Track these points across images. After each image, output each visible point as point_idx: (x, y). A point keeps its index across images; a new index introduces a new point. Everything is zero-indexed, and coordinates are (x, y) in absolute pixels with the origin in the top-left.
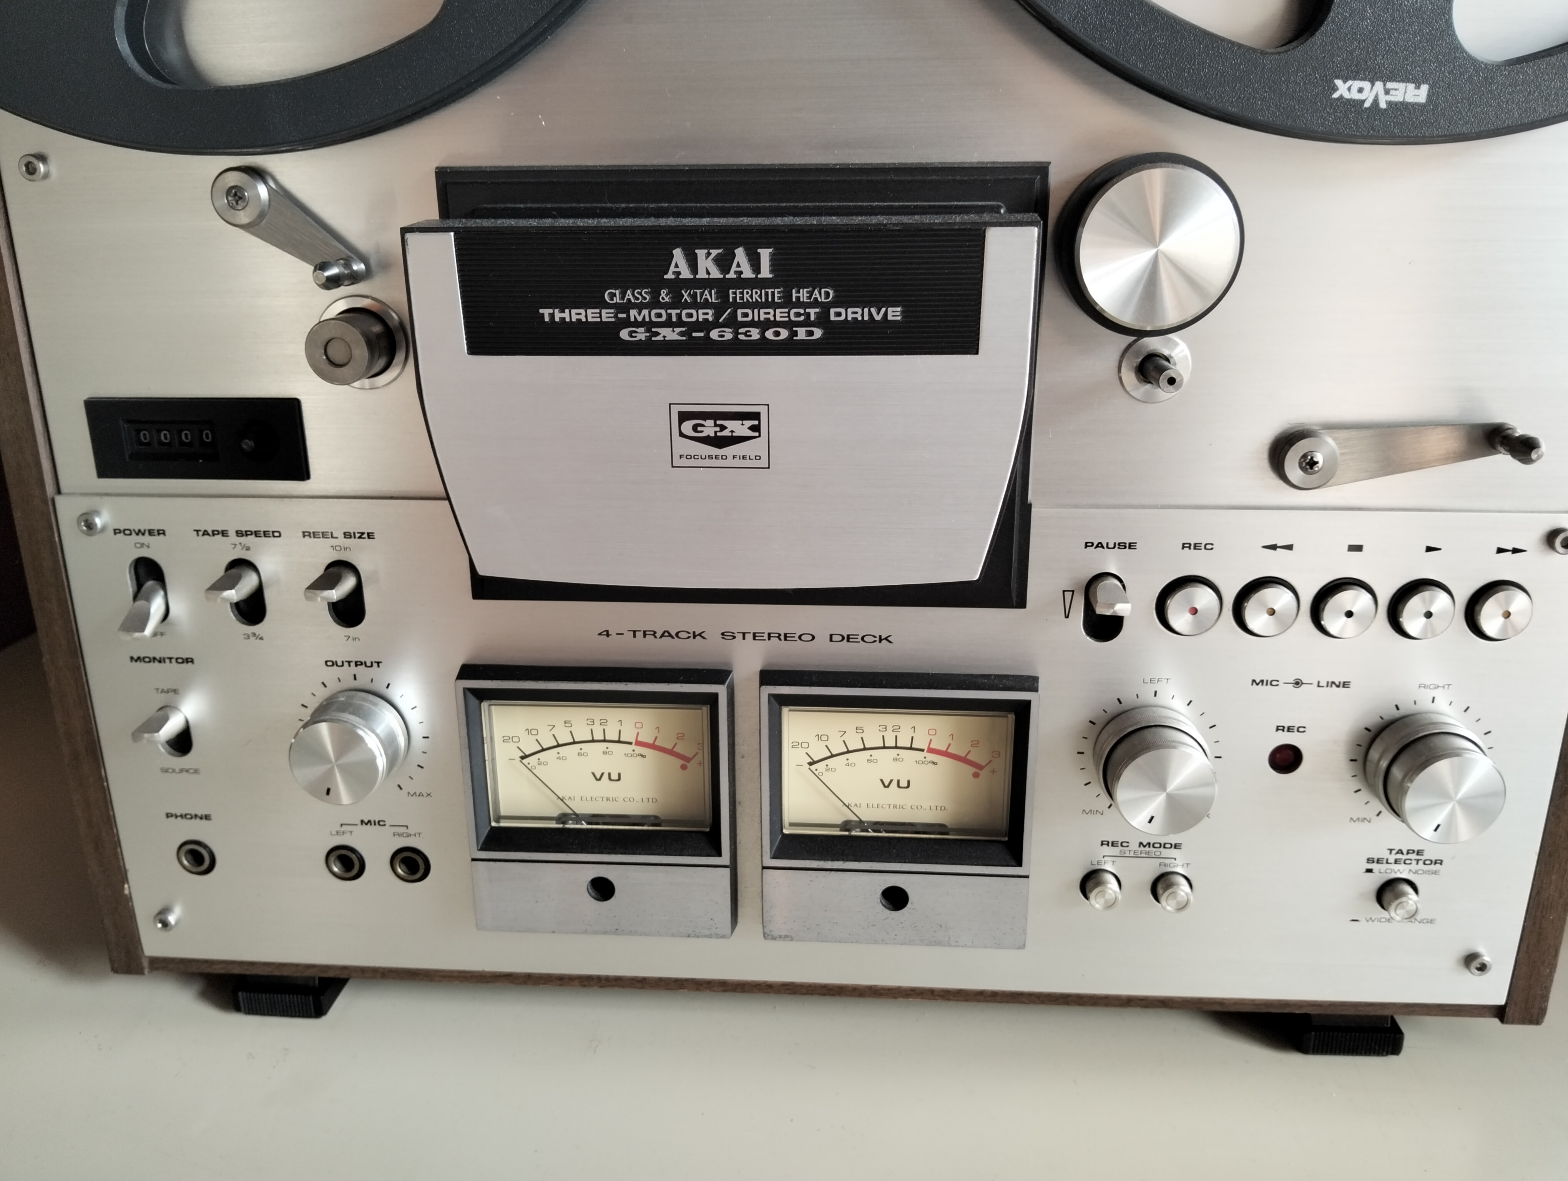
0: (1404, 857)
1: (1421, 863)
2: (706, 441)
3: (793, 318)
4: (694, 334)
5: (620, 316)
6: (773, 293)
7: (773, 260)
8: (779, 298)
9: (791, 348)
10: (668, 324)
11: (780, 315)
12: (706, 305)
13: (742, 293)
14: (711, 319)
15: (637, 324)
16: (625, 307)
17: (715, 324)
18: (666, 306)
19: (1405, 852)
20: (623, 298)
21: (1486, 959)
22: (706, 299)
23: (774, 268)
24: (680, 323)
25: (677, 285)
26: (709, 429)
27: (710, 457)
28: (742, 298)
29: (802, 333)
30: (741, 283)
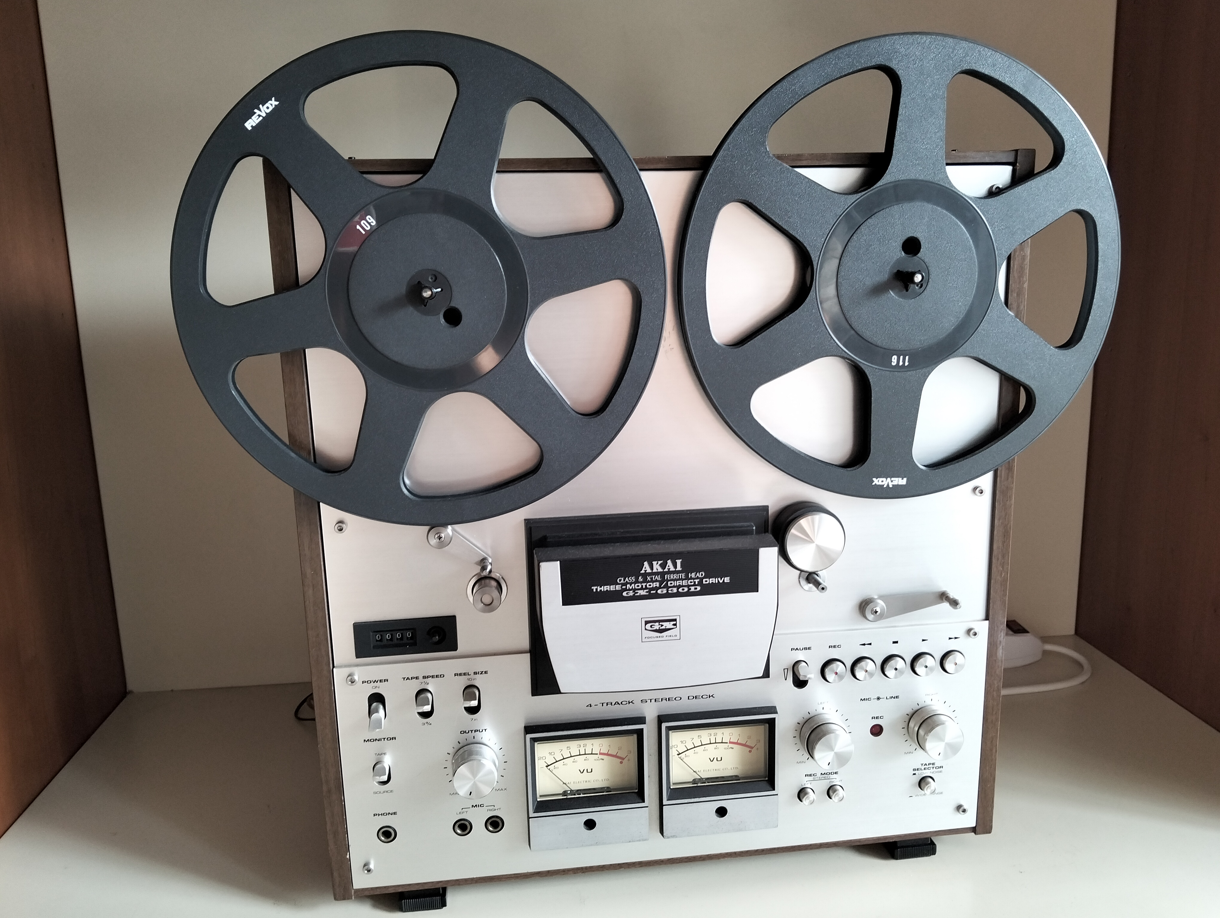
0: (928, 767)
1: (934, 768)
2: (656, 631)
3: (689, 584)
4: (652, 592)
5: (623, 587)
6: (682, 575)
7: (681, 563)
8: (684, 577)
9: (689, 594)
10: (642, 589)
11: (685, 583)
12: (656, 581)
13: (670, 576)
14: (658, 586)
15: (629, 590)
16: (626, 584)
17: (660, 588)
18: (641, 583)
19: (928, 764)
20: (624, 580)
21: (965, 807)
22: (656, 579)
23: (682, 566)
24: (646, 588)
25: (646, 575)
26: (657, 626)
27: (657, 637)
28: (670, 578)
29: (692, 589)
30: (669, 572)
